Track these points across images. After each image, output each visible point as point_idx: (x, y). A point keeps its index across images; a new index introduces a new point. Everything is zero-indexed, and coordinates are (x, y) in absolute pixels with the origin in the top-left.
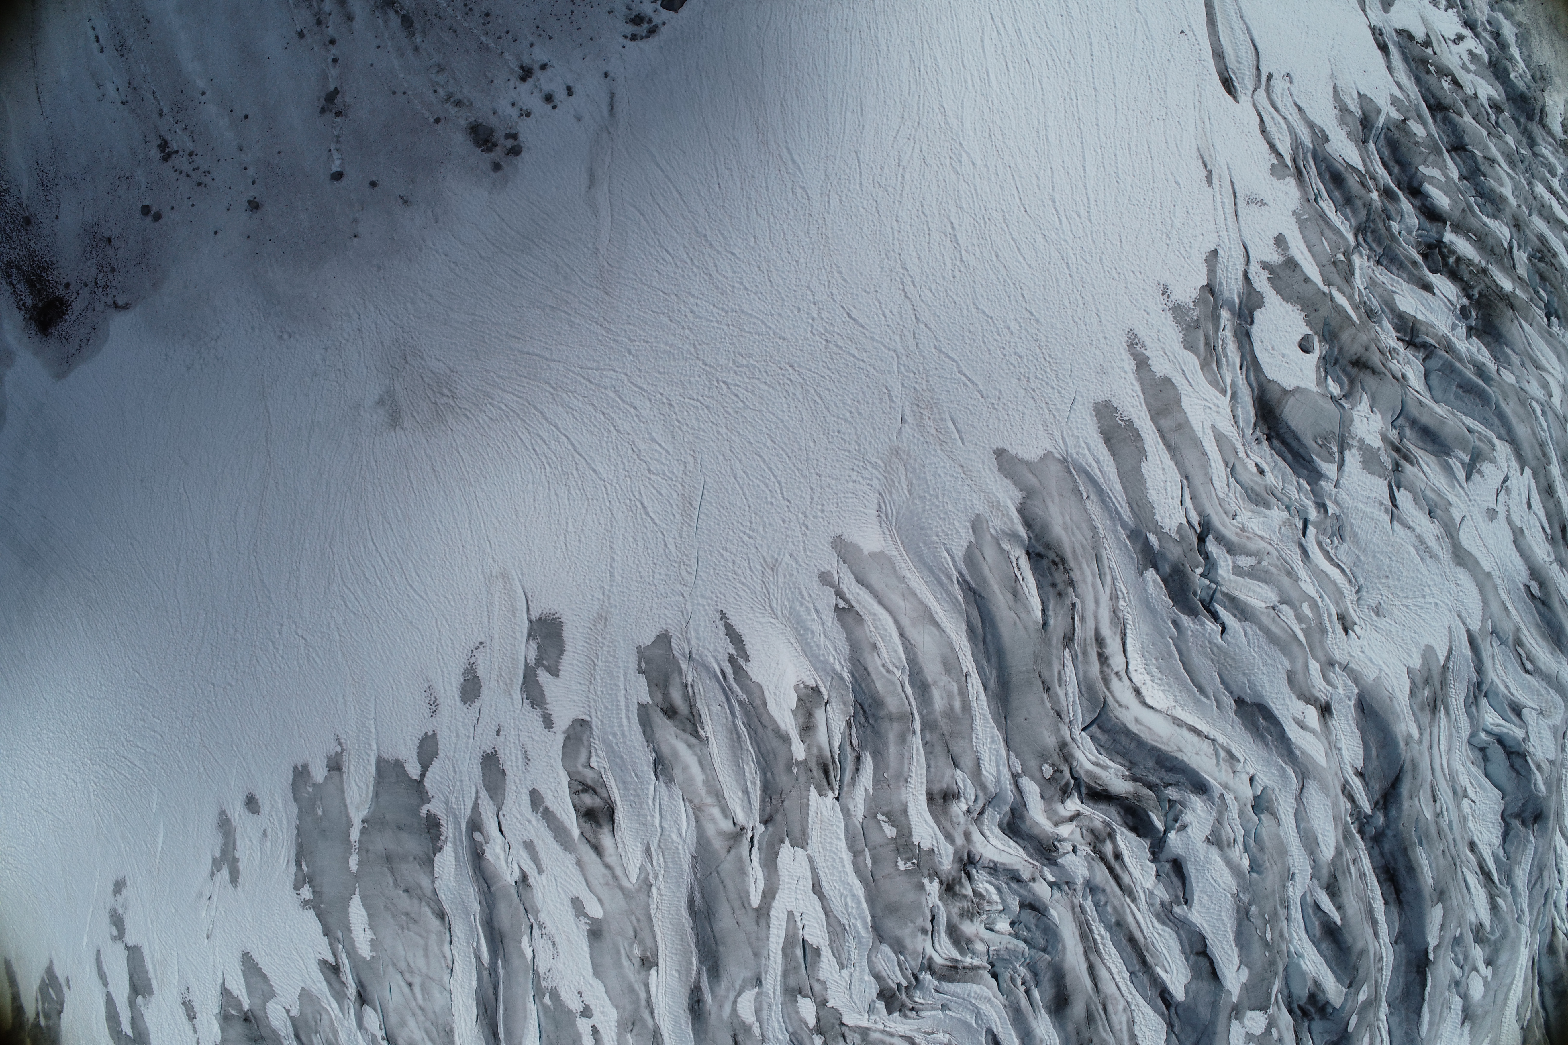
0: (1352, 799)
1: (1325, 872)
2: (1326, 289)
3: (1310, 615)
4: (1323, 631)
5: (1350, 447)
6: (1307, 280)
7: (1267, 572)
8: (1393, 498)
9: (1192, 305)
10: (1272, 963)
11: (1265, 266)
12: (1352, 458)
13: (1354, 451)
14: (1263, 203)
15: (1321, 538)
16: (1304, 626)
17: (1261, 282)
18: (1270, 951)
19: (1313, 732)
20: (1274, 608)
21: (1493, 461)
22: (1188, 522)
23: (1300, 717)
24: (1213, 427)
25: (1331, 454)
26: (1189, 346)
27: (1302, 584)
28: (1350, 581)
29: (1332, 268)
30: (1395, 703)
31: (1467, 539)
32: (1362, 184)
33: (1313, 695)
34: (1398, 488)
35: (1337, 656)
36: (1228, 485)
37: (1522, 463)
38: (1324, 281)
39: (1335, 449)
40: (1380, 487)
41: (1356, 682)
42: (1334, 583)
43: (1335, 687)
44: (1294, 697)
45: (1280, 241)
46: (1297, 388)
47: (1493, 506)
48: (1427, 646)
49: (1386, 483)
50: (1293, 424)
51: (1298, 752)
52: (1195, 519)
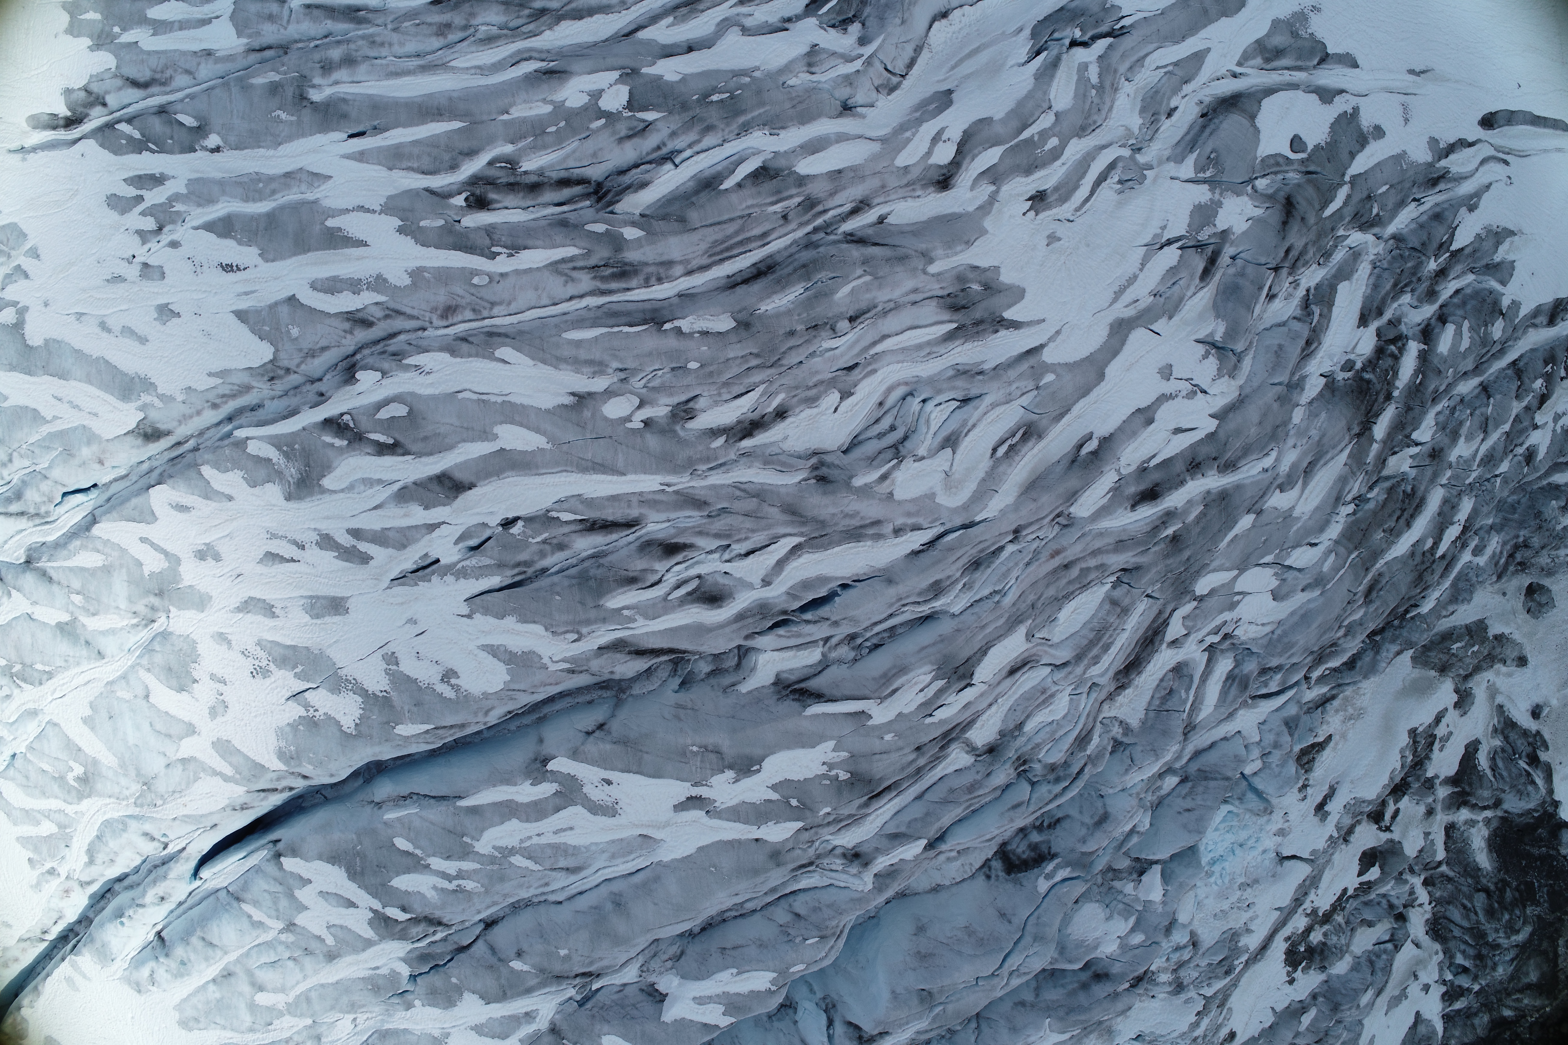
0: (855, 211)
1: (782, 163)
2: (1347, 178)
3: (1046, 148)
4: (1029, 170)
5: (1212, 190)
6: (1352, 155)
7: (1085, 96)
8: (1169, 242)
9: (1309, 31)
10: (684, 106)
11: (1356, 110)
12: (1202, 194)
13: (1209, 195)
14: (1407, 120)
15: (1120, 164)
16: (1036, 138)
17: (1341, 105)
18: (698, 100)
19: (929, 153)
20: (1050, 108)
21: (1220, 374)
22: (1123, 17)
23: (944, 137)
24: (1208, 50)
25: (1203, 170)
26: (1276, 24)
27: (1074, 141)
28: (1077, 210)
29: (1365, 195)
30: (963, 246)
31: (1138, 336)
32: (1441, 245)
33: (964, 158)
34: (1180, 248)
35: (1005, 188)
36: (1158, 68)
37: (1221, 416)
38: (1354, 178)
39: (1208, 174)
40: (1179, 227)
41: (980, 208)
42: (1076, 187)
43: (972, 188)
44: (965, 126)
45: (1379, 132)
46: (1257, 131)
47: (1175, 374)
48: (1024, 291)
49: (1183, 233)
50: (1225, 125)
51: (908, 134)
52: (1126, 22)
